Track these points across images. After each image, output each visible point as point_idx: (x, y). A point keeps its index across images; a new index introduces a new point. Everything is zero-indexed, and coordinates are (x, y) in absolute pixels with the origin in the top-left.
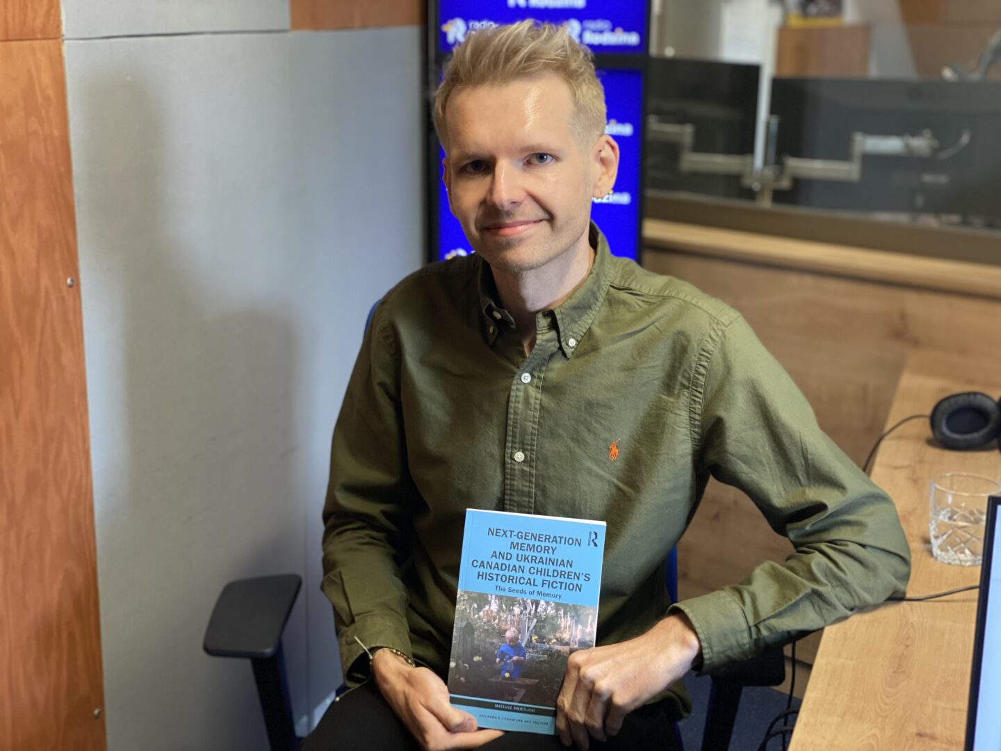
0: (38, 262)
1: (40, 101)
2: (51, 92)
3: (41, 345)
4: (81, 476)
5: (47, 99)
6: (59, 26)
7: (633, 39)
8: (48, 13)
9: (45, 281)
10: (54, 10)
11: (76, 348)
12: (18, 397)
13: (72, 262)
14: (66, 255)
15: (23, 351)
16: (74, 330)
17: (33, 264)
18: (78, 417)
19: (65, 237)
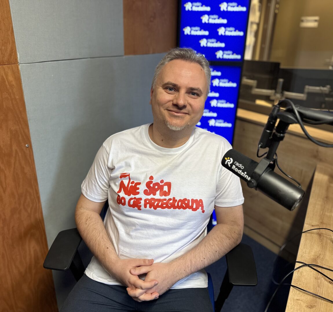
0: (11, 142)
1: (8, 86)
2: (14, 83)
3: (14, 168)
4: (36, 205)
5: (12, 86)
6: (16, 59)
7: (239, 57)
8: (10, 55)
9: (14, 147)
10: (13, 54)
11: (31, 167)
12: (4, 186)
13: (27, 139)
14: (25, 137)
15: (6, 172)
16: (30, 161)
17: (9, 143)
18: (34, 187)
19: (24, 132)
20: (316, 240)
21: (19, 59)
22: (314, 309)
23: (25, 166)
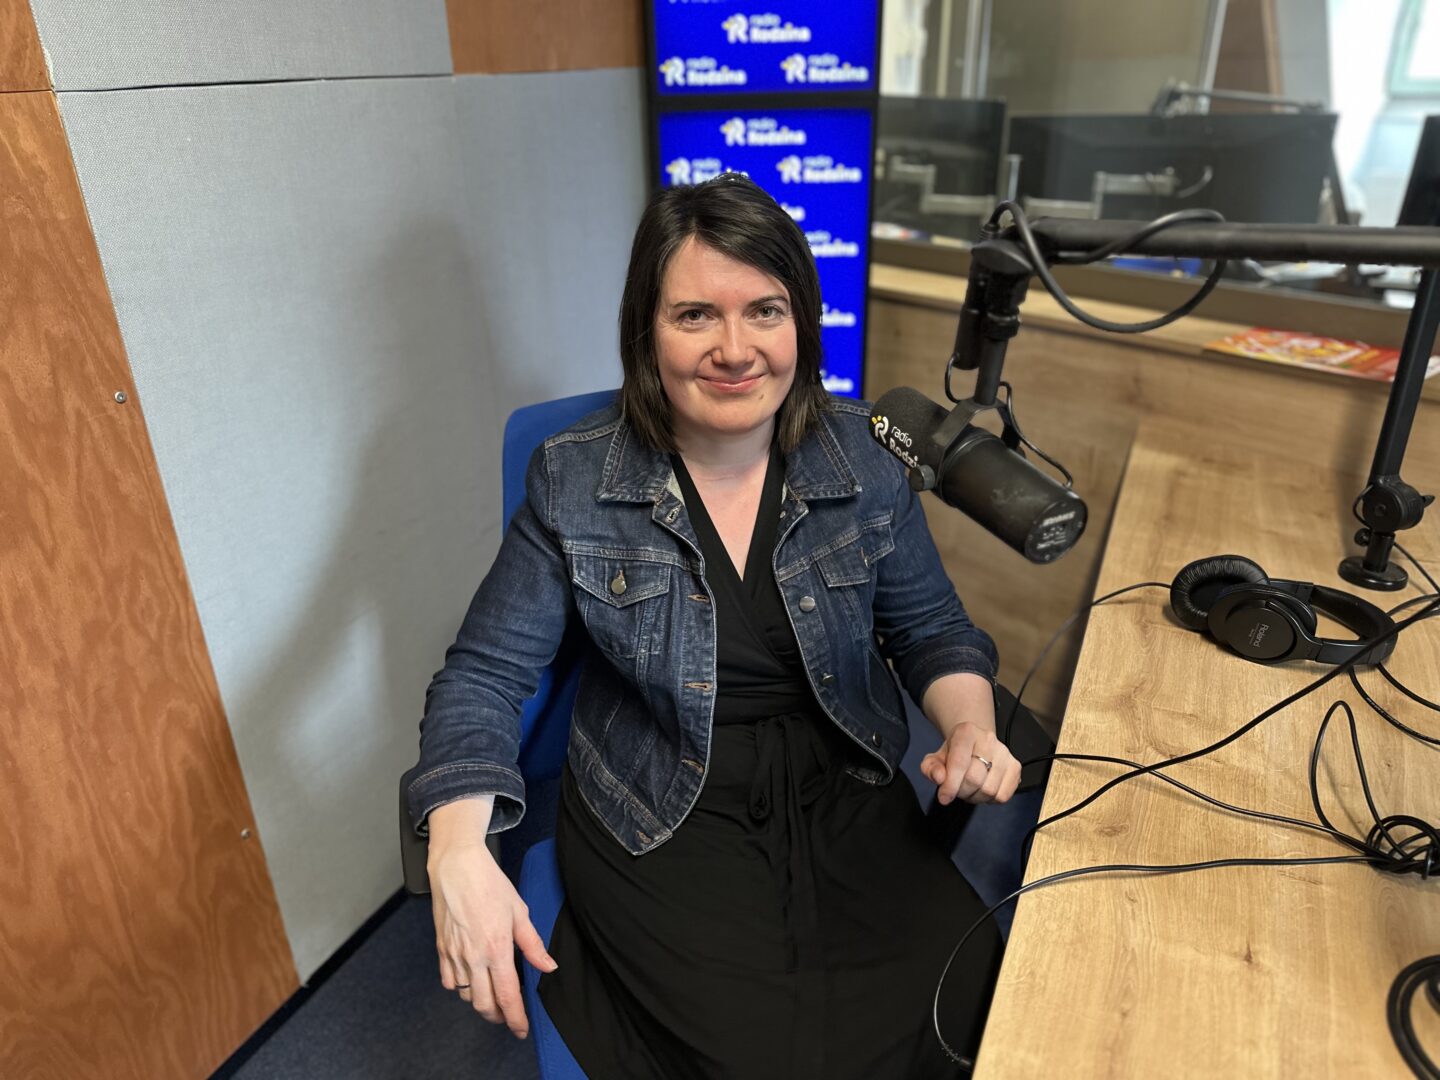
0: (56, 382)
1: (22, 175)
2: (42, 162)
3: (79, 477)
4: (178, 610)
5: (38, 173)
6: (43, 74)
7: (861, 74)
8: (17, 55)
9: (71, 401)
10: (28, 52)
11: (144, 472)
12: (49, 543)
13: (119, 373)
14: (107, 366)
15: (47, 489)
16: (137, 452)
17: (47, 384)
18: (161, 547)
19: (101, 344)
20: (1132, 642)
21: (51, 71)
22: (1123, 835)
23: (118, 471)
